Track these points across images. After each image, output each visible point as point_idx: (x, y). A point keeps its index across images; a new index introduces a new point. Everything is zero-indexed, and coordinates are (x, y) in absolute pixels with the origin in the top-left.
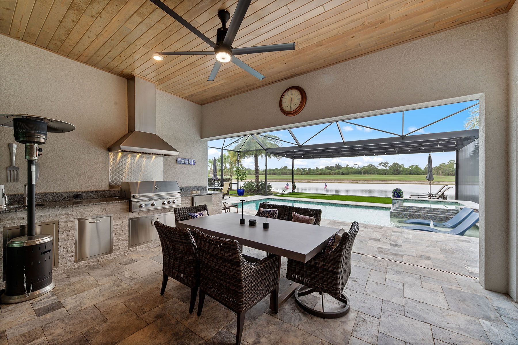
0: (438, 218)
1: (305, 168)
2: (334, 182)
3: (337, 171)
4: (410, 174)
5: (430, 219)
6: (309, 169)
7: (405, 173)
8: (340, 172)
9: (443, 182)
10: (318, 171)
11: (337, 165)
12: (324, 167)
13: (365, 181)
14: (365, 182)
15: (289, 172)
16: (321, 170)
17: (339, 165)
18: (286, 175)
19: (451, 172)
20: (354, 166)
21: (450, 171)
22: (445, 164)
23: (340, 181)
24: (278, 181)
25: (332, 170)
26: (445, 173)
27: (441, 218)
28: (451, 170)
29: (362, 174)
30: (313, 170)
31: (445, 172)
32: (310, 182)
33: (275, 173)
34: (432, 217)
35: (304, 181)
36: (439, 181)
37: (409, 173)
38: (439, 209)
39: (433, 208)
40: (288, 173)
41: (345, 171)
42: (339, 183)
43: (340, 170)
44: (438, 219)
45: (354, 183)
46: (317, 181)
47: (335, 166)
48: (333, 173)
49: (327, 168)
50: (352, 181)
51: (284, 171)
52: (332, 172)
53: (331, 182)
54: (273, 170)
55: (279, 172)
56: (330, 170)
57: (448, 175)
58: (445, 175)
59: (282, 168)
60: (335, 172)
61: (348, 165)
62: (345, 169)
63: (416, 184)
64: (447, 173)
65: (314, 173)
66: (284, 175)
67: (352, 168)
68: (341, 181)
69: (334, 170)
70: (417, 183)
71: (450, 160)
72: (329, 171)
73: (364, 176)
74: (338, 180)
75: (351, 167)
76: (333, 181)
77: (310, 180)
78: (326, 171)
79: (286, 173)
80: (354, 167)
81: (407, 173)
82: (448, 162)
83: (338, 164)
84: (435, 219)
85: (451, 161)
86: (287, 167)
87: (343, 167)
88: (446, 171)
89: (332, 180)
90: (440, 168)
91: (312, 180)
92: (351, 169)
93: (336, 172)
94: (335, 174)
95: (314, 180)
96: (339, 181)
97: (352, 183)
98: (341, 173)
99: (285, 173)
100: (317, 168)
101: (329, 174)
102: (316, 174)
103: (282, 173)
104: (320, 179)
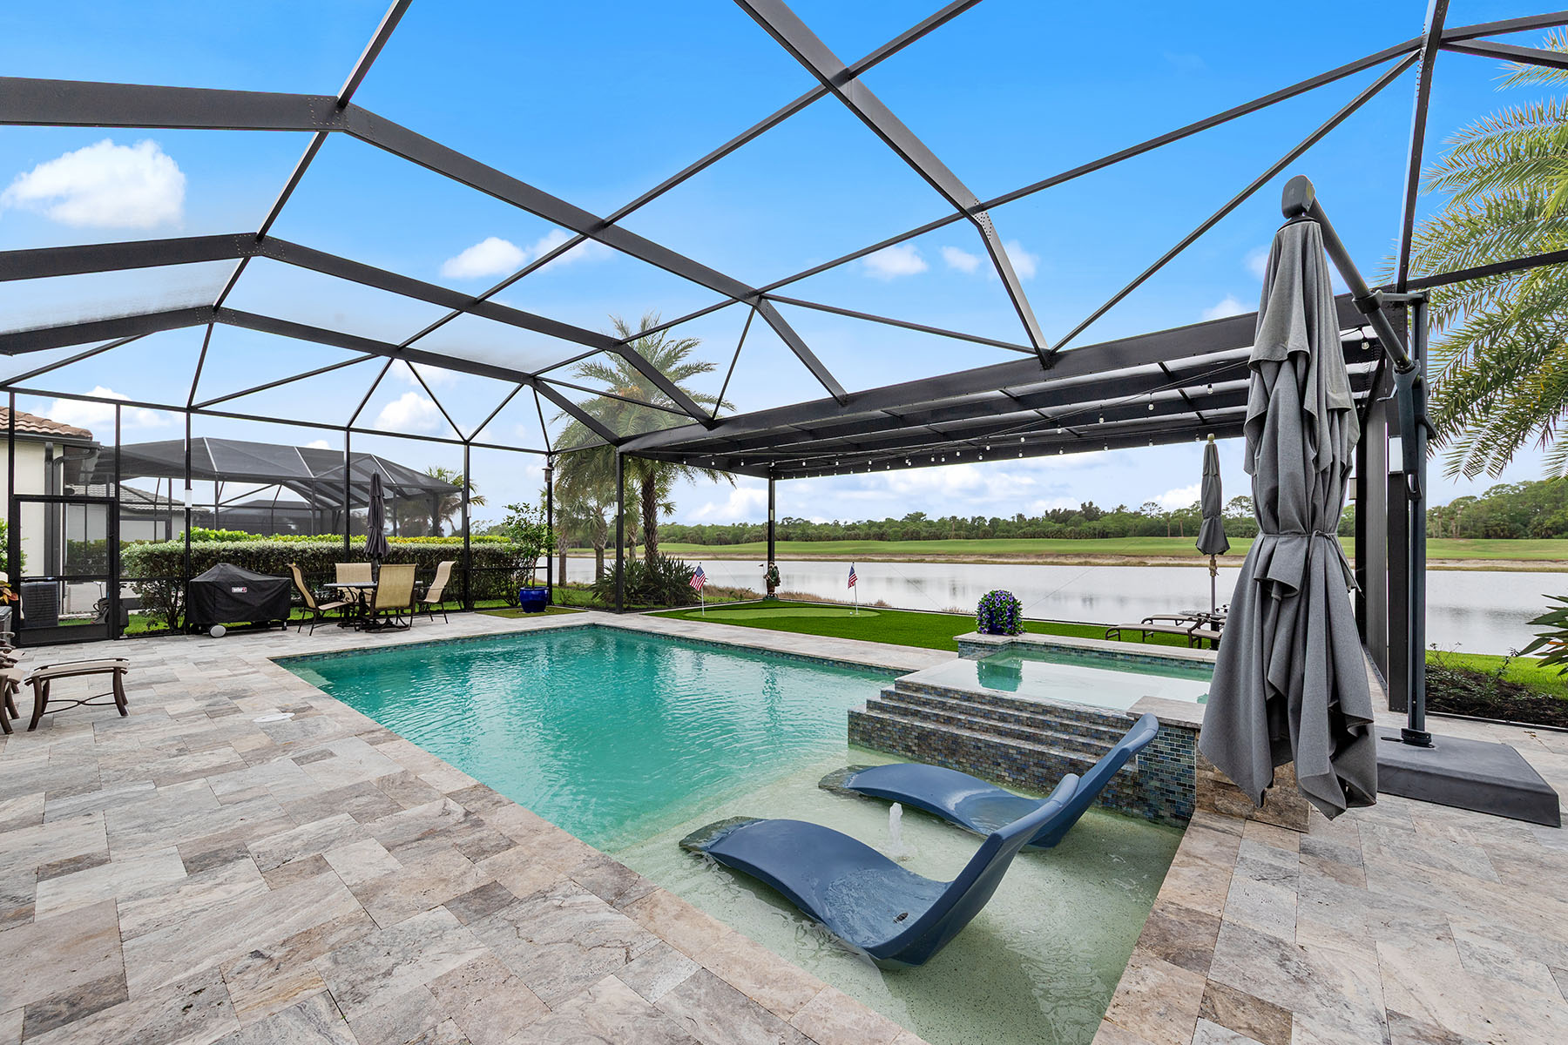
0: (1035, 764)
1: (980, 518)
2: (1065, 561)
3: (1086, 525)
5: (999, 765)
6: (994, 521)
8: (1095, 529)
9: (1460, 560)
10: (1022, 528)
11: (1087, 505)
12: (1044, 514)
13: (1173, 557)
14: (1171, 562)
15: (927, 532)
16: (1034, 522)
17: (1094, 506)
18: (919, 540)
19: (1498, 525)
20: (1145, 508)
21: (1493, 522)
23: (1086, 557)
24: (880, 559)
25: (1068, 522)
26: (1476, 531)
27: (1049, 768)
29: (1167, 536)
30: (1008, 523)
31: (1474, 525)
32: (985, 562)
33: (883, 534)
34: (1007, 756)
35: (965, 560)
38: (1055, 708)
39: (1031, 705)
40: (925, 534)
41: (1113, 526)
42: (1080, 564)
43: (1095, 524)
44: (1035, 769)
45: (1131, 566)
46: (1007, 557)
47: (1079, 509)
48: (1071, 532)
49: (1053, 517)
50: (1127, 559)
51: (912, 527)
52: (1069, 529)
53: (1055, 560)
54: (880, 525)
55: (895, 532)
56: (1064, 524)
57: (1488, 536)
58: (1476, 537)
59: (906, 518)
60: (1078, 529)
61: (1122, 507)
62: (1113, 519)
64: (1483, 529)
65: (1008, 531)
66: (912, 539)
67: (1137, 515)
68: (1088, 560)
69: (1077, 524)
72: (1058, 526)
73: (1174, 543)
74: (1078, 555)
75: (1135, 513)
76: (1062, 560)
77: (985, 555)
78: (1049, 526)
79: (918, 533)
80: (1143, 513)
82: (1487, 493)
83: (1091, 504)
84: (1021, 770)
86: (922, 515)
87: (1104, 514)
88: (1480, 524)
89: (1058, 555)
90: (1454, 512)
91: (992, 555)
92: (1132, 517)
93: (1080, 528)
94: (1079, 536)
95: (998, 555)
96: (1083, 560)
97: (1125, 565)
98: (1099, 533)
99: (914, 535)
100: (1020, 516)
101: (1058, 535)
102: (1013, 537)
103: (906, 533)
104: (1021, 551)
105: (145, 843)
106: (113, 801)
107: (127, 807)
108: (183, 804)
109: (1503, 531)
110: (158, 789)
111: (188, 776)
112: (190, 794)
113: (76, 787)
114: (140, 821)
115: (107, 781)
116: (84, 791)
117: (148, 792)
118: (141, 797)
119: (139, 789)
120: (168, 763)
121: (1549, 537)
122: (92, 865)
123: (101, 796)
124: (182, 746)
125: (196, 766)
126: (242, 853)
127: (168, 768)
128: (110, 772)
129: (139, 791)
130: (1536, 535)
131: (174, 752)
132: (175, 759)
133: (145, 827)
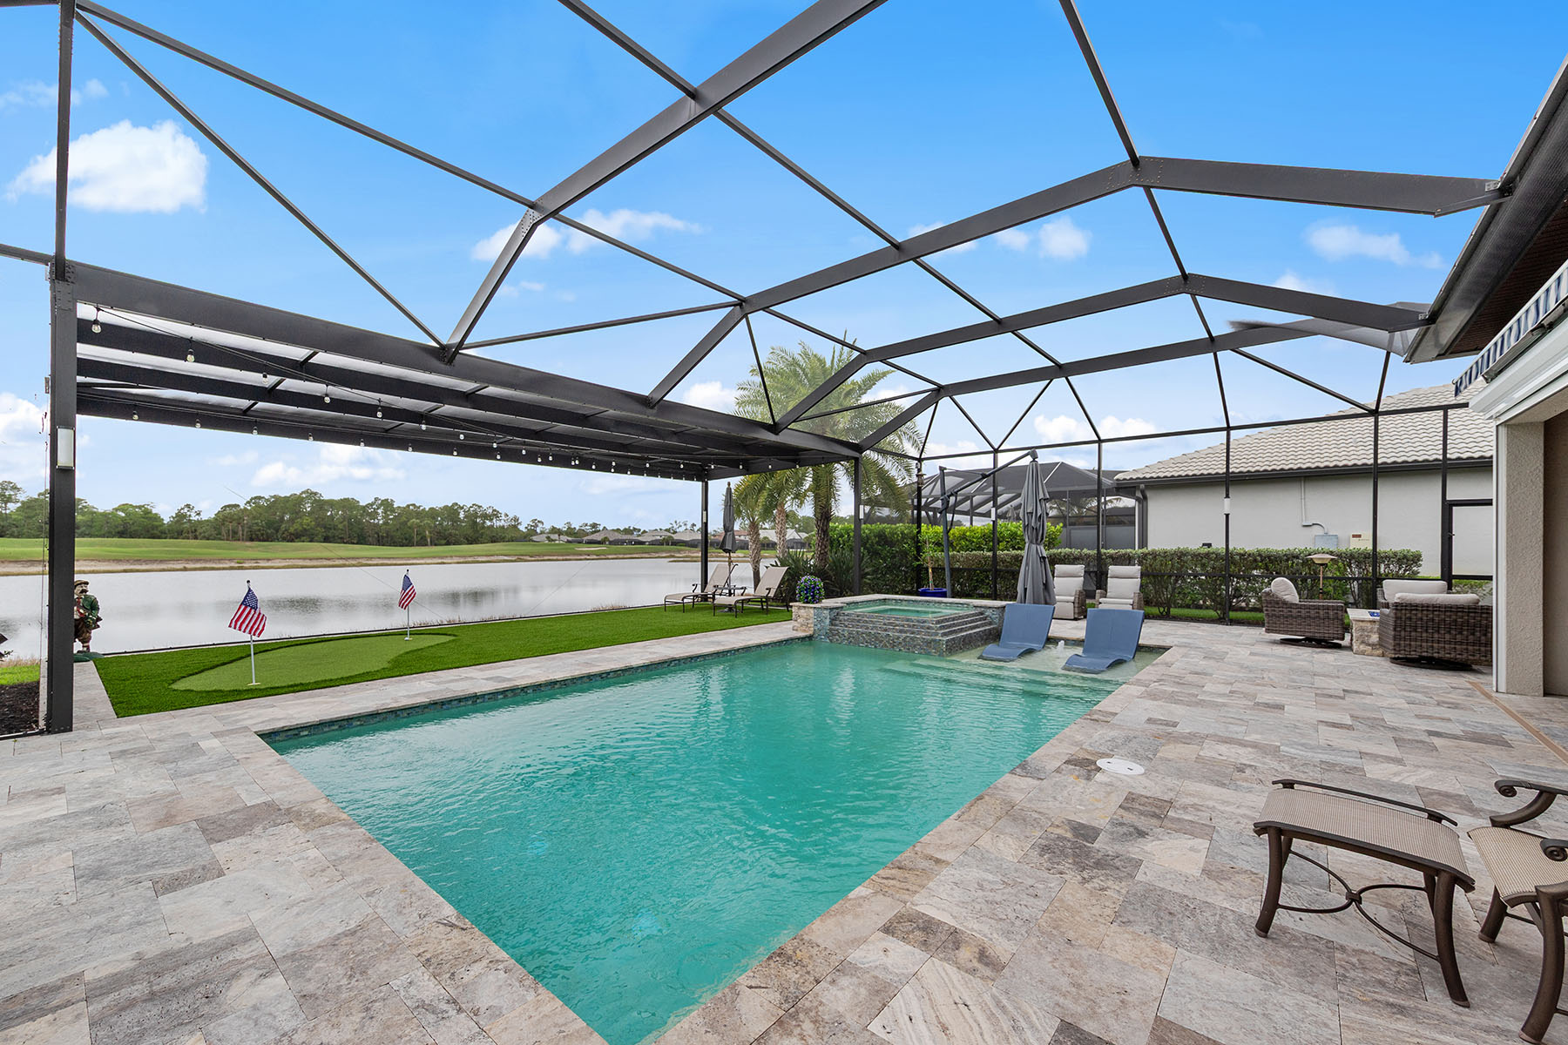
4: (122, 534)
7: (103, 532)
19: (259, 530)
21: (256, 528)
22: (239, 506)
28: (258, 525)
36: (256, 560)
37: (118, 533)
57: (252, 540)
63: (185, 569)
70: (187, 566)
71: (253, 496)
81: (110, 532)
82: (248, 502)
85: (256, 498)
105: (1299, 721)
106: (1312, 748)
107: (1303, 741)
108: (1269, 730)
109: (262, 535)
110: (1279, 744)
111: (1255, 745)
112: (1261, 734)
113: (1340, 771)
114: (1297, 731)
115: (1315, 766)
116: (1334, 765)
117: (1287, 745)
118: (1292, 744)
119: (1292, 750)
120: (1260, 763)
121: (292, 541)
122: (1326, 722)
123: (1320, 756)
124: (1237, 775)
125: (1241, 750)
126: (1258, 704)
127: (1263, 757)
128: (1311, 774)
129: (1292, 748)
130: (284, 539)
131: (1248, 771)
132: (1252, 764)
133: (1296, 727)
